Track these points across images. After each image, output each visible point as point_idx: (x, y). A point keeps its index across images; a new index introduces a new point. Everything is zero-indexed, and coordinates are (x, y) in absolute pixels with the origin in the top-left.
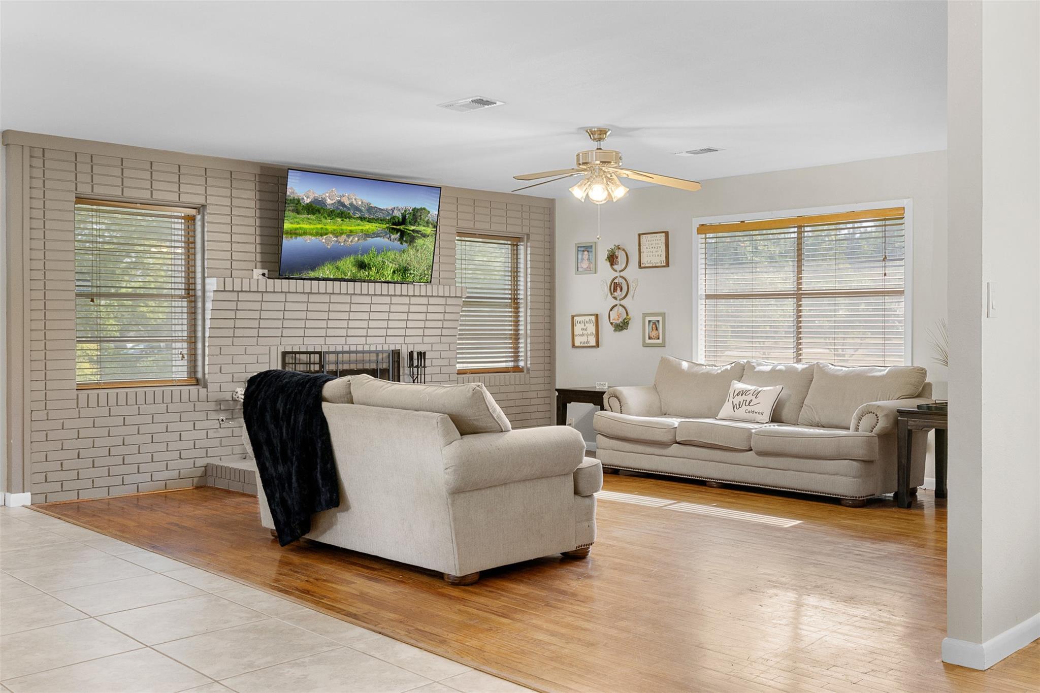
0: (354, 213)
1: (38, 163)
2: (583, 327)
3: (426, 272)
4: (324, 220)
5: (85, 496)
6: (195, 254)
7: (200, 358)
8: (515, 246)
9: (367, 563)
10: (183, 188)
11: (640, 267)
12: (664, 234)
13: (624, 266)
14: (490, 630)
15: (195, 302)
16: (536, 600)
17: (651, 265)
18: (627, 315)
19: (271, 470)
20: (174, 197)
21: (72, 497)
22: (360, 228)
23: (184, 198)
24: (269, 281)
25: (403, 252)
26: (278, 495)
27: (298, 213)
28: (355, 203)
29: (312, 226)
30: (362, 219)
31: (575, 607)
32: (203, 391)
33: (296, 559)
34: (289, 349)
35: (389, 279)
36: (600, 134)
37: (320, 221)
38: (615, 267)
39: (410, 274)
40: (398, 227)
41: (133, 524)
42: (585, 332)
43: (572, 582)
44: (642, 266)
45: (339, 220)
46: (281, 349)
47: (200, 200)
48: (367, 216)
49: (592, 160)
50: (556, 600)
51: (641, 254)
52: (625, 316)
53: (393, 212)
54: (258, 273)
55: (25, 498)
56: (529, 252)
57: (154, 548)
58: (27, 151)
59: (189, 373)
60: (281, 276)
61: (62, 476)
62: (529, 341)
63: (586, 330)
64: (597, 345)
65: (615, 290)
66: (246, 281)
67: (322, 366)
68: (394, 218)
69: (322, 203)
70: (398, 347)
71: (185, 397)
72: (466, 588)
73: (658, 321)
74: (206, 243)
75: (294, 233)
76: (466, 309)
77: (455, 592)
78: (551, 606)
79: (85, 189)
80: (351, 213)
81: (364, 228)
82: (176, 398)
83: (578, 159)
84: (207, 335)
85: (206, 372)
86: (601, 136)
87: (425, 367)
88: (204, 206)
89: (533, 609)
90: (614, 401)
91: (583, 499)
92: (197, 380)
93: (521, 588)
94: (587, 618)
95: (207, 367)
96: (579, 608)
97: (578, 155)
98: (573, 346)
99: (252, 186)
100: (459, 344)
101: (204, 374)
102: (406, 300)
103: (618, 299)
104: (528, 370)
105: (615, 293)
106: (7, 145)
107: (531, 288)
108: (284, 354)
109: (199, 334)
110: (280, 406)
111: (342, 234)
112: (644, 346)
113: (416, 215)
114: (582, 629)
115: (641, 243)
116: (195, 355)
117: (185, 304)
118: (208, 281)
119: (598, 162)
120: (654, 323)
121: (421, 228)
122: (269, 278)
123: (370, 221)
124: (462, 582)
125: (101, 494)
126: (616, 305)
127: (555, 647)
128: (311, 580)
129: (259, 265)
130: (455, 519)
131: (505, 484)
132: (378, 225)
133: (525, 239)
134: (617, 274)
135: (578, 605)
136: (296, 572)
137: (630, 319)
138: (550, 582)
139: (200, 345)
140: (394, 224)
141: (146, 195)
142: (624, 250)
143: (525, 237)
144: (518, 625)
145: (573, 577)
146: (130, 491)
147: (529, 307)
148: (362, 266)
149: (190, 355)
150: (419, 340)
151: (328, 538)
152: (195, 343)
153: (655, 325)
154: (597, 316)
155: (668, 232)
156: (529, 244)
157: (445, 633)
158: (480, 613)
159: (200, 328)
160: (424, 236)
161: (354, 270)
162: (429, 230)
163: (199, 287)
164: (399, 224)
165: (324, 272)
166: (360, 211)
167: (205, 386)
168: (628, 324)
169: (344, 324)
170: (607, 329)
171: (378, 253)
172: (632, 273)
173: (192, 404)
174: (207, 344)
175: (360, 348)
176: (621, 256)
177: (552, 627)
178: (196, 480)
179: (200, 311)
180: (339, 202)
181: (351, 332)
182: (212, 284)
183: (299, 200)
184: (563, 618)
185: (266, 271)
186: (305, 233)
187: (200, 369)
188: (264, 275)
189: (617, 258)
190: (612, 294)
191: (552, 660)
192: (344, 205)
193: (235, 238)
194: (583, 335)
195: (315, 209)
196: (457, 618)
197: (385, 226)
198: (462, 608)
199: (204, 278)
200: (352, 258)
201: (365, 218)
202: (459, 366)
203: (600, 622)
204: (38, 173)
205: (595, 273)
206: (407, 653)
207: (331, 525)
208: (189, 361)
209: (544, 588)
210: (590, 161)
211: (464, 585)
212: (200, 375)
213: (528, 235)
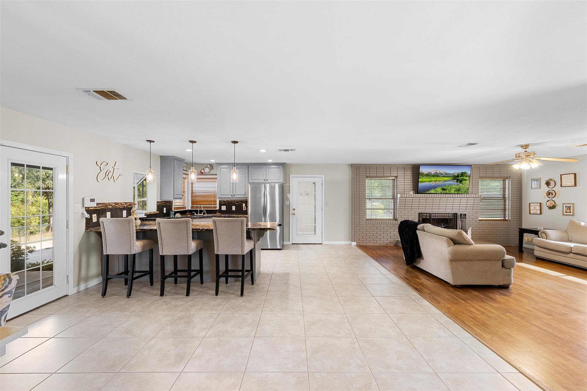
0: (441, 175)
1: (358, 170)
2: (534, 207)
3: (466, 191)
4: (431, 178)
5: (368, 244)
6: (395, 188)
7: (396, 214)
8: (504, 181)
9: (429, 275)
10: (391, 172)
11: (561, 186)
12: (573, 174)
13: (553, 186)
14: (457, 303)
15: (395, 200)
16: (479, 298)
17: (567, 186)
18: (555, 203)
19: (405, 246)
20: (389, 175)
21: (365, 244)
22: (443, 179)
23: (392, 175)
24: (414, 194)
25: (458, 185)
26: (406, 252)
27: (423, 176)
28: (441, 172)
29: (427, 180)
30: (443, 177)
31: (492, 304)
32: (396, 222)
33: (410, 269)
34: (421, 212)
35: (453, 193)
36: (526, 146)
37: (430, 178)
38: (549, 186)
39: (461, 191)
40: (456, 178)
41: (375, 253)
42: (535, 209)
43: (497, 295)
44: (562, 186)
45: (436, 177)
46: (418, 212)
47: (396, 175)
48: (445, 176)
49: (522, 156)
50: (486, 300)
51: (562, 182)
52: (554, 204)
53: (454, 174)
54: (411, 192)
55: (355, 243)
56: (510, 182)
57: (377, 260)
58: (355, 167)
59: (393, 217)
60: (418, 193)
61: (363, 239)
62: (510, 211)
63: (536, 208)
64: (541, 213)
65: (549, 195)
66: (408, 195)
67: (430, 217)
68: (454, 175)
69: (431, 173)
70: (457, 212)
71: (392, 223)
72: (456, 289)
73: (571, 206)
74: (397, 186)
75: (422, 182)
76: (483, 201)
77: (452, 289)
78: (483, 301)
79: (368, 175)
80: (440, 175)
81: (444, 179)
82: (390, 223)
83: (516, 156)
84: (398, 208)
85: (397, 217)
86: (527, 147)
87: (466, 218)
88: (397, 176)
89: (476, 301)
90: (543, 235)
91: (506, 269)
92: (395, 219)
93: (476, 293)
94: (494, 308)
95: (397, 216)
96: (494, 305)
97: (516, 154)
98: (530, 213)
99: (410, 170)
100: (480, 212)
101: (397, 218)
102: (460, 199)
103: (551, 198)
104: (510, 220)
105: (549, 196)
106: (352, 167)
107: (511, 194)
108: (419, 213)
109: (396, 208)
110: (407, 230)
111: (437, 181)
112: (563, 215)
113: (463, 174)
114: (490, 312)
115: (562, 178)
116: (395, 213)
117: (392, 200)
118: (398, 195)
119: (525, 156)
120: (568, 207)
121: (464, 178)
122: (415, 194)
123: (446, 177)
124: (455, 287)
125: (371, 244)
126: (550, 200)
127: (476, 315)
128: (410, 276)
129: (412, 190)
130: (452, 268)
131: (471, 260)
132: (449, 178)
133: (509, 178)
134: (550, 189)
135: (494, 304)
136: (408, 273)
137: (556, 205)
138: (488, 293)
139: (396, 211)
140: (454, 177)
141: (382, 175)
142: (553, 180)
143: (509, 177)
144: (467, 304)
145: (498, 294)
146: (378, 244)
147: (510, 200)
148: (444, 189)
149: (393, 213)
150: (465, 210)
151: (418, 266)
152: (395, 210)
153: (569, 208)
154: (541, 204)
155: (576, 174)
156: (510, 180)
157: (441, 300)
158: (456, 297)
159: (396, 206)
160: (465, 180)
161: (441, 191)
162: (467, 178)
163: (396, 196)
164: (456, 177)
165: (431, 191)
166: (443, 174)
167: (397, 221)
168: (555, 207)
169: (438, 206)
170: (545, 209)
171: (449, 186)
172: (557, 188)
173: (394, 225)
174: (398, 210)
175: (443, 212)
176: (552, 183)
177: (479, 308)
178: (394, 244)
179: (396, 202)
180: (436, 172)
181: (440, 208)
182: (399, 196)
183: (423, 173)
184: (485, 306)
185: (414, 192)
186: (425, 182)
187: (396, 216)
188: (413, 193)
189: (550, 183)
190: (547, 196)
191: (472, 318)
192: (437, 173)
193: (405, 184)
194: (534, 210)
195: (428, 175)
196: (448, 297)
197: (451, 178)
198: (451, 294)
199: (397, 194)
200: (440, 188)
201: (444, 176)
202: (480, 218)
203: (499, 311)
204: (358, 172)
205: (540, 189)
206: (425, 303)
207: (419, 262)
208: (393, 214)
209: (484, 295)
210: (521, 156)
211: (456, 288)
212: (396, 218)
213: (510, 177)
